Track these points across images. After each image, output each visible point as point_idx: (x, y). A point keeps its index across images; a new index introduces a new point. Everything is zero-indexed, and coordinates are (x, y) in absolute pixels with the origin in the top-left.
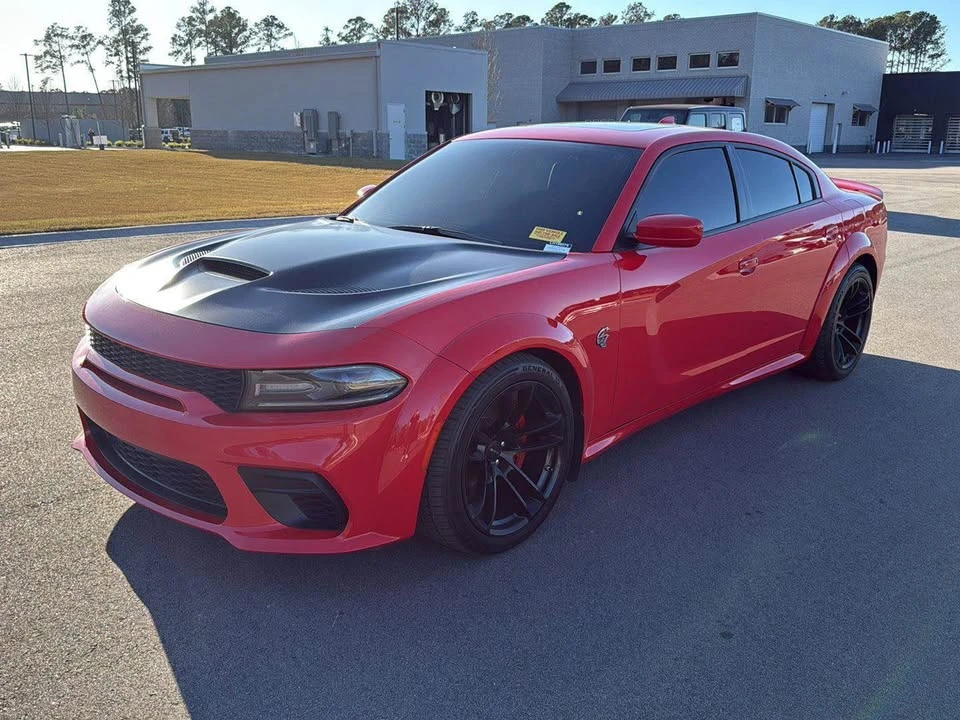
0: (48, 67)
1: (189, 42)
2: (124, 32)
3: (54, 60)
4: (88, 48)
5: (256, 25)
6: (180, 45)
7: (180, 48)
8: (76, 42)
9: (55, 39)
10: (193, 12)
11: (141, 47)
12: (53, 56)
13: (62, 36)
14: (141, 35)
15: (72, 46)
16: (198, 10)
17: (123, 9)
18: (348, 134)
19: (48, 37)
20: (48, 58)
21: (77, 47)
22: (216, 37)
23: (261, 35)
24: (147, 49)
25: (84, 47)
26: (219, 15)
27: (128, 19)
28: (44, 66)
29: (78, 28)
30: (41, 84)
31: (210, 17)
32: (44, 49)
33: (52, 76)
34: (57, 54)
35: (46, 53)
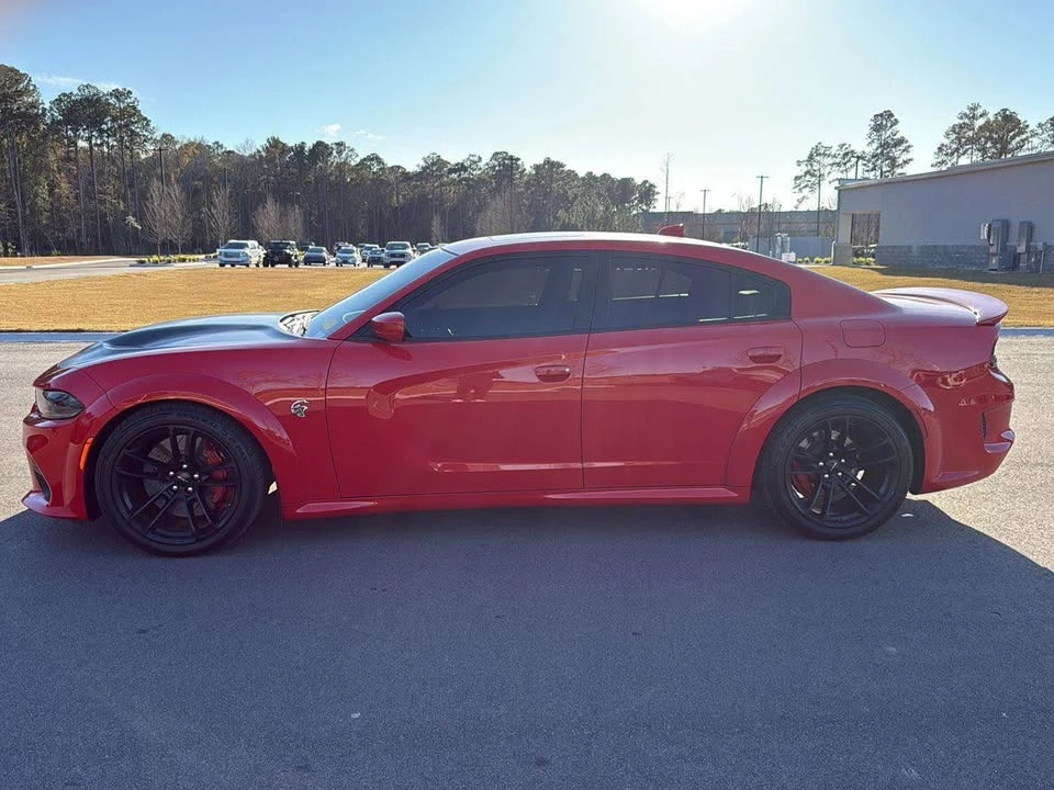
0: (805, 187)
1: (957, 150)
2: (884, 145)
3: (813, 179)
4: (848, 165)
5: (1040, 125)
6: (947, 155)
7: (945, 158)
8: (838, 161)
9: (818, 158)
10: (961, 118)
11: (900, 161)
12: (812, 175)
13: (824, 154)
14: (902, 148)
15: (832, 165)
16: (966, 116)
17: (884, 123)
18: (1040, 248)
19: (811, 157)
20: (808, 177)
21: (838, 164)
22: (986, 143)
23: (1045, 136)
24: (905, 162)
25: (845, 164)
26: (992, 119)
27: (889, 133)
28: (802, 185)
29: (842, 146)
30: (796, 203)
31: (980, 122)
32: (805, 169)
33: (809, 195)
34: (817, 173)
35: (807, 173)
